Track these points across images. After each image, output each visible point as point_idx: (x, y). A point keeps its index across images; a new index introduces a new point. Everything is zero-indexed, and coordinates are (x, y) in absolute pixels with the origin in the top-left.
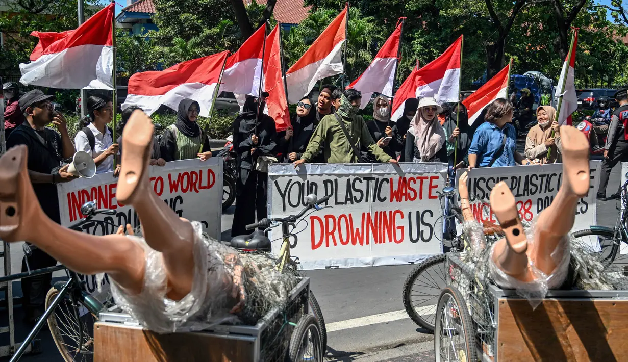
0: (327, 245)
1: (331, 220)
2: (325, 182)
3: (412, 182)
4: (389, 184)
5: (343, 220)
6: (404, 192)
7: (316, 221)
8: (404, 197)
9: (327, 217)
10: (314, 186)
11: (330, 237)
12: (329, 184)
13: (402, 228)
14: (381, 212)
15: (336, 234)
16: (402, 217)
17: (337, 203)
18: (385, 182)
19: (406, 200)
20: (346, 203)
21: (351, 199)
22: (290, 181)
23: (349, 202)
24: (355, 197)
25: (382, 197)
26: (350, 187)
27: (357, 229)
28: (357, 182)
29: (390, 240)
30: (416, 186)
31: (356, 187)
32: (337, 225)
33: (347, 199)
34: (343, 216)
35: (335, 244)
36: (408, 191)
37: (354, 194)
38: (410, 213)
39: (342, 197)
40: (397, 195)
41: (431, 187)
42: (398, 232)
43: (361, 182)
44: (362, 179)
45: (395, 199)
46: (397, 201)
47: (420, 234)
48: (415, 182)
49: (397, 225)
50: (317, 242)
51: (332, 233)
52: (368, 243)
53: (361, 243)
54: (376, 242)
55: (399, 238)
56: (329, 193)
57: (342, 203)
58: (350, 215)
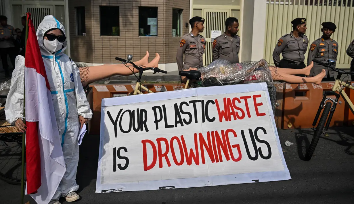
0: (161, 166)
1: (163, 143)
2: (154, 108)
3: (236, 102)
4: (215, 105)
5: (175, 142)
6: (231, 111)
7: (148, 145)
8: (232, 116)
9: (159, 140)
10: (144, 113)
11: (164, 158)
12: (158, 110)
13: (237, 146)
14: (212, 132)
15: (170, 155)
16: (235, 135)
17: (167, 126)
18: (210, 104)
19: (235, 119)
20: (176, 126)
21: (180, 122)
22: (121, 110)
23: (179, 125)
24: (184, 120)
25: (211, 117)
26: (178, 110)
27: (191, 150)
28: (184, 105)
29: (228, 159)
30: (242, 105)
31: (184, 110)
32: (170, 147)
33: (176, 122)
34: (175, 138)
35: (169, 165)
36: (235, 110)
37: (183, 116)
38: (242, 131)
39: (171, 121)
40: (225, 115)
41: (256, 105)
42: (235, 151)
43: (187, 105)
44: (188, 103)
45: (224, 118)
46: (227, 120)
47: (258, 151)
48: (239, 102)
49: (231, 144)
50: (149, 163)
51: (165, 155)
52: (204, 162)
53: (197, 163)
54: (213, 161)
55: (236, 156)
56: (159, 118)
57: (172, 126)
58: (182, 137)
